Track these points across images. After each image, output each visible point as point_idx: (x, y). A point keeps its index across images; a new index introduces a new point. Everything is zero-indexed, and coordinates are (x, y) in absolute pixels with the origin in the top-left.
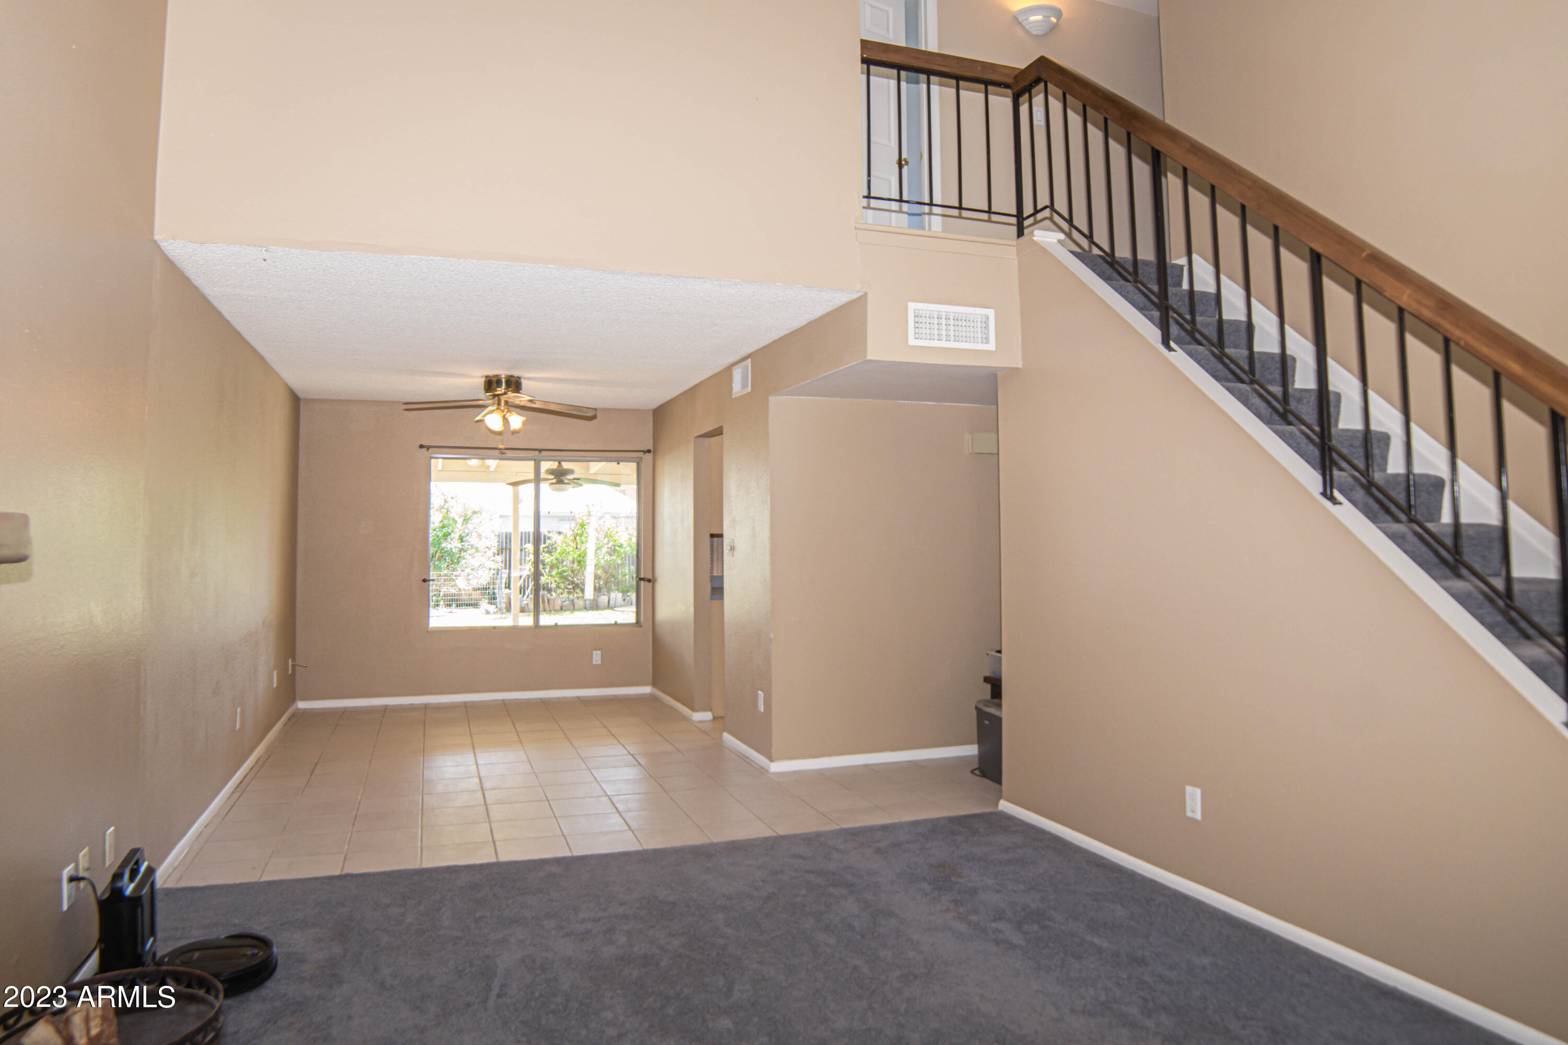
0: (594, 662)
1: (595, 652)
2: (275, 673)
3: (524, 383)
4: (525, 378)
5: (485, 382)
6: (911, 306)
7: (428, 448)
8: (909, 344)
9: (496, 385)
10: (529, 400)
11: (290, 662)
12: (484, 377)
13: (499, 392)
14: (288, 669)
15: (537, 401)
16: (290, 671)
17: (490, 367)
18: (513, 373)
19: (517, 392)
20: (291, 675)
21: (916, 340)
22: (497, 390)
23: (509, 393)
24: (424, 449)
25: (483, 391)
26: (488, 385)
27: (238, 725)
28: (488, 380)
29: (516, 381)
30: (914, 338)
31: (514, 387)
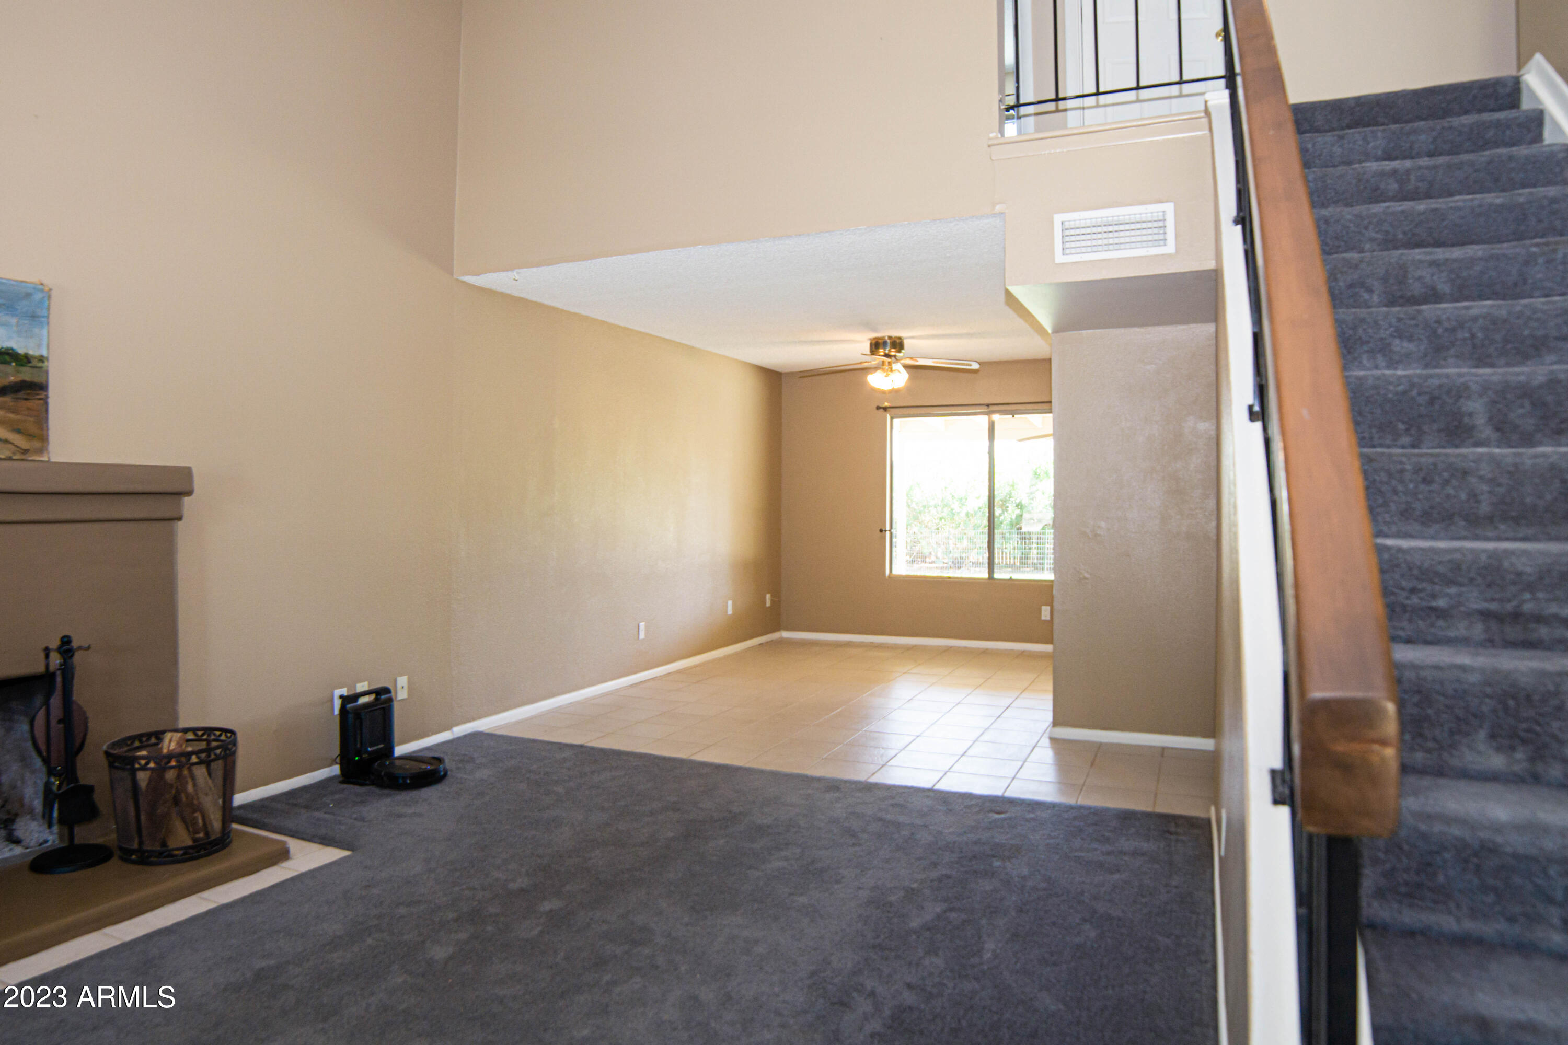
0: (1043, 618)
1: (1044, 608)
2: (730, 603)
3: (907, 343)
4: (906, 338)
5: (871, 344)
6: (1058, 218)
7: (885, 409)
8: (1057, 261)
9: (881, 346)
10: (911, 358)
11: (768, 596)
12: (871, 339)
13: (882, 354)
14: (765, 602)
15: (918, 359)
16: (768, 604)
17: (874, 330)
18: (895, 333)
19: (899, 351)
20: (769, 607)
21: (1065, 256)
22: (881, 352)
23: (893, 354)
24: (882, 410)
25: (869, 353)
26: (874, 347)
27: (642, 636)
28: (874, 342)
29: (898, 341)
30: (1063, 254)
31: (898, 347)
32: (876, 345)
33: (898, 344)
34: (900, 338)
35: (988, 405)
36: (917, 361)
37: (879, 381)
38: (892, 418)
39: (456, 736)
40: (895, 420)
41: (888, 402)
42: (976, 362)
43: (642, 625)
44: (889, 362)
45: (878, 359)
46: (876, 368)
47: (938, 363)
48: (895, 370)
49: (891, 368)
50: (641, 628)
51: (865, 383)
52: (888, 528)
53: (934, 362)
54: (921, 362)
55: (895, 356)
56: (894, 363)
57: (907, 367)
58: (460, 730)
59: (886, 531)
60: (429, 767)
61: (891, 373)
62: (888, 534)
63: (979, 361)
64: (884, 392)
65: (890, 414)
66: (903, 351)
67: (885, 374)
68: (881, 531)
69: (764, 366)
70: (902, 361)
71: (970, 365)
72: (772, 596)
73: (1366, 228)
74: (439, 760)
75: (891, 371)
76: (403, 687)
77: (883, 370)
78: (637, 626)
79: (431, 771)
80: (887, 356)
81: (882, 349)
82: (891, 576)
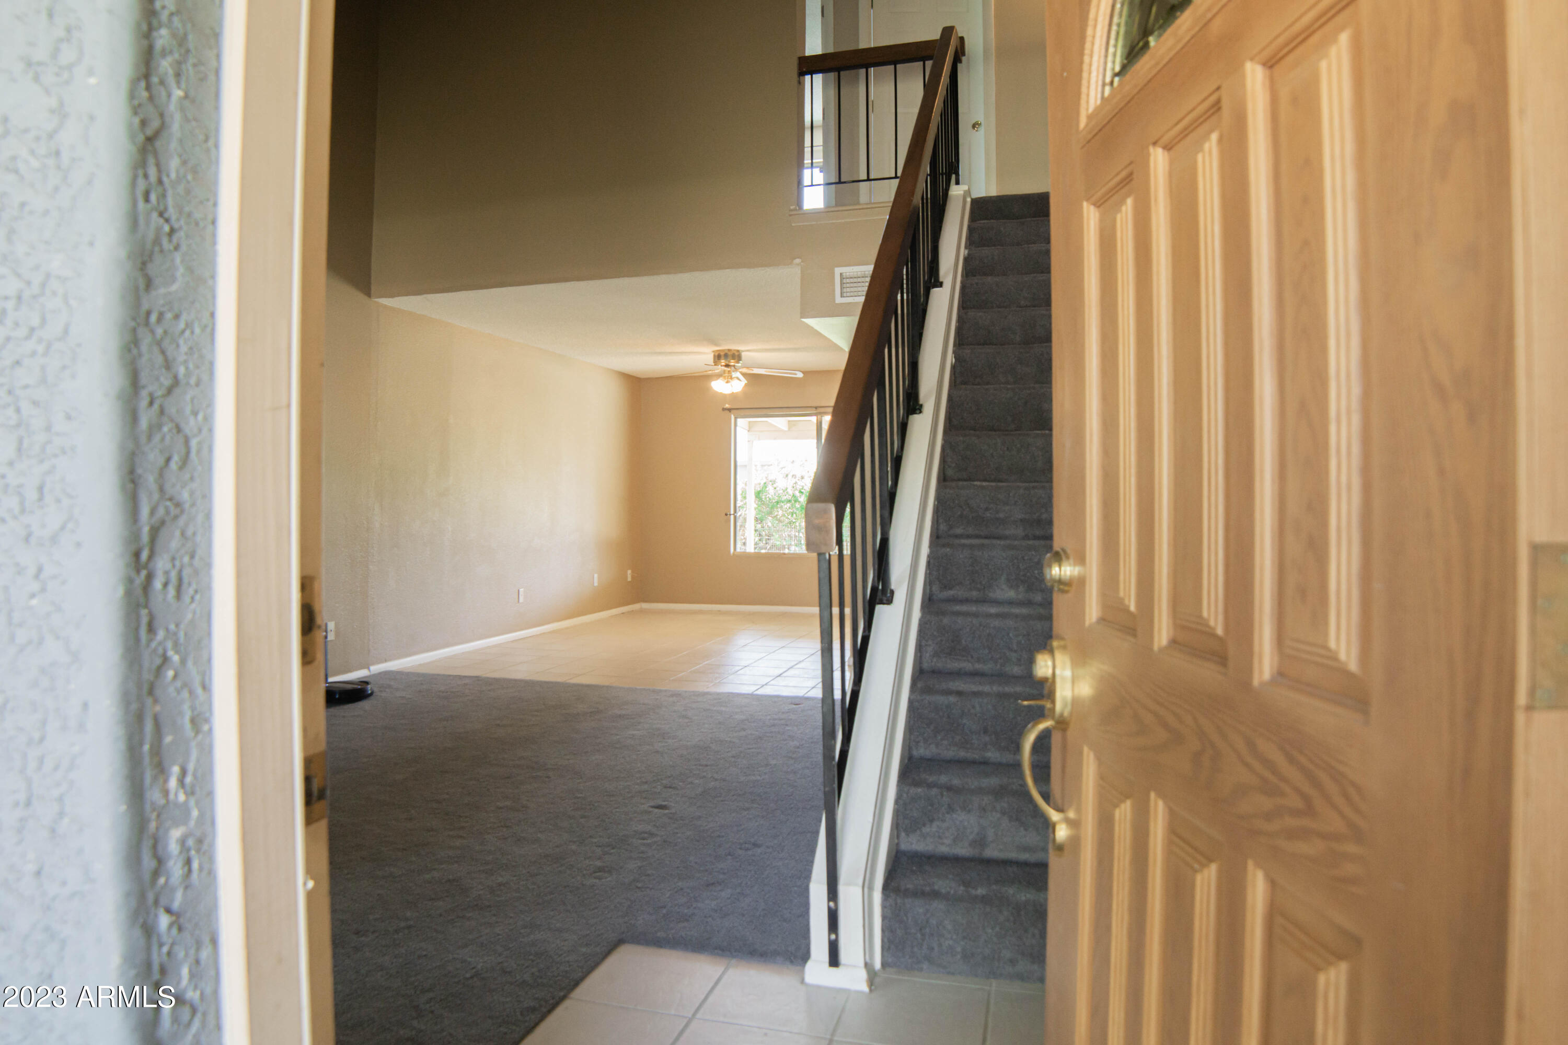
2: (596, 576)
3: (743, 354)
4: (743, 351)
5: (714, 356)
6: (838, 271)
7: (730, 410)
8: (837, 302)
9: (723, 357)
10: (748, 368)
11: (629, 572)
12: (713, 352)
13: (723, 364)
14: (626, 577)
15: (753, 369)
16: (629, 579)
17: (716, 345)
18: (734, 347)
19: (738, 362)
20: (630, 582)
21: (843, 298)
22: (723, 362)
23: (732, 364)
24: (727, 412)
25: (713, 364)
26: (716, 358)
27: (521, 600)
28: (716, 354)
29: (737, 354)
30: (841, 297)
31: (736, 358)
32: (718, 357)
33: (737, 356)
34: (738, 351)
35: (816, 408)
36: (753, 370)
37: (720, 386)
38: (736, 418)
39: (373, 673)
40: (740, 421)
41: (729, 404)
42: (801, 371)
43: (521, 590)
44: (729, 371)
45: (720, 369)
46: (719, 376)
47: (769, 372)
48: (734, 378)
49: (731, 376)
50: (521, 593)
51: (709, 388)
52: (732, 512)
53: (766, 371)
54: (756, 371)
55: (734, 366)
56: (733, 371)
57: (744, 375)
58: (376, 669)
59: (730, 515)
60: (359, 687)
61: (731, 380)
62: (732, 517)
63: (802, 370)
64: (725, 395)
65: (734, 415)
66: (741, 362)
67: (726, 381)
68: (726, 515)
69: (626, 373)
70: (740, 370)
71: (796, 374)
72: (633, 572)
73: (1022, 290)
74: (367, 683)
75: (731, 378)
76: (331, 631)
77: (725, 377)
78: (517, 591)
79: (359, 689)
80: (727, 366)
81: (723, 360)
82: (735, 554)
